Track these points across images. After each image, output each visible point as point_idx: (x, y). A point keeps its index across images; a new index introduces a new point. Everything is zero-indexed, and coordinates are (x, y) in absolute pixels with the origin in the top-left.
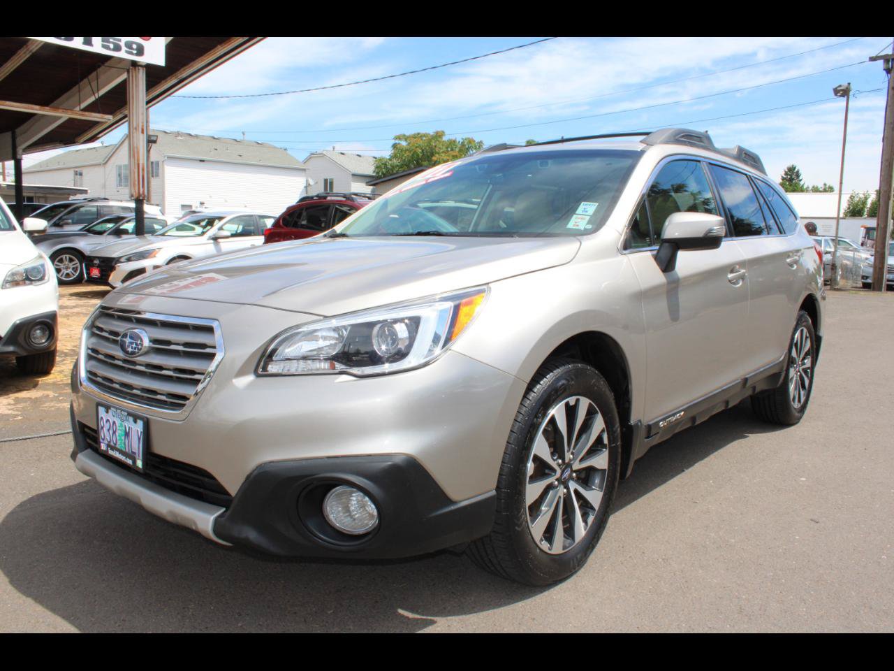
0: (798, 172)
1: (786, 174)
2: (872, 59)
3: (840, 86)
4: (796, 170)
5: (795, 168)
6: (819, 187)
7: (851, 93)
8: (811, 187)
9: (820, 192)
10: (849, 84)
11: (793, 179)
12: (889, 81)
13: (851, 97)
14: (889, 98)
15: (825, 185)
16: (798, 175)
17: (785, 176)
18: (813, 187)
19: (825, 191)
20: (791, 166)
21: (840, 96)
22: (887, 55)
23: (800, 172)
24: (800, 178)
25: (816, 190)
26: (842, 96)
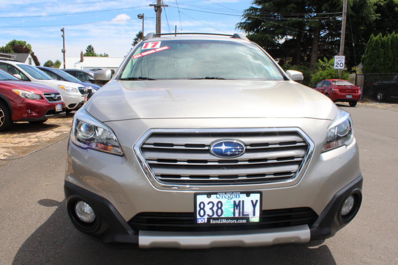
0: (93, 48)
1: (88, 49)
2: (151, 5)
3: (140, 14)
4: (92, 47)
5: (91, 46)
6: (103, 54)
7: (144, 17)
8: (99, 55)
9: (103, 56)
10: (143, 14)
11: (91, 51)
12: (156, 14)
13: (144, 19)
14: (157, 21)
15: (105, 54)
16: (93, 49)
17: (87, 50)
18: (100, 54)
19: (105, 56)
20: (90, 45)
21: (140, 18)
22: (155, 5)
23: (94, 48)
24: (94, 51)
25: (101, 56)
26: (141, 18)
